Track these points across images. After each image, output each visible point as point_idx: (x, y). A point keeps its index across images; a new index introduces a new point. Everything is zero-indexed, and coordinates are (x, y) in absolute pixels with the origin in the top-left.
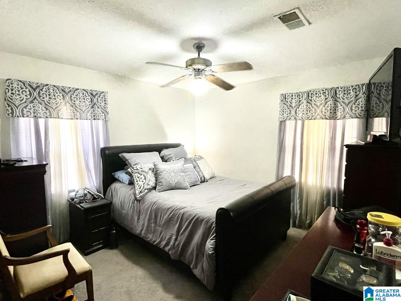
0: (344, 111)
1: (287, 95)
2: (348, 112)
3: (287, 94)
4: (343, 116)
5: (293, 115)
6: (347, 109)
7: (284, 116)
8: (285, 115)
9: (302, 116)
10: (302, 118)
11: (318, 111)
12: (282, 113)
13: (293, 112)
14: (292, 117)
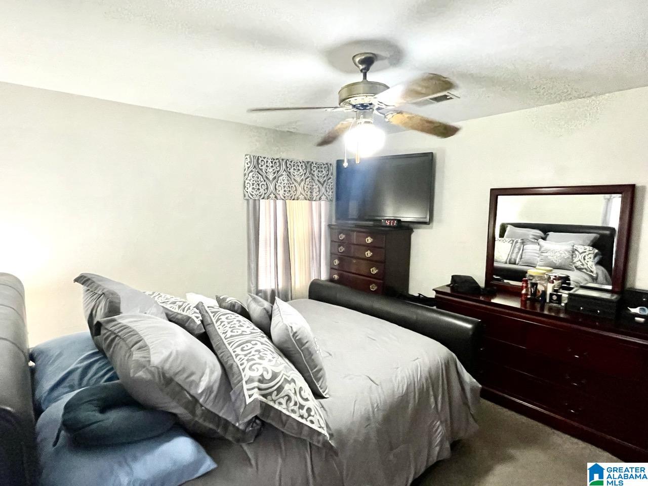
0: (319, 191)
1: (260, 159)
2: (323, 193)
3: (261, 157)
4: (318, 197)
5: (272, 192)
6: (323, 190)
7: (260, 193)
8: (262, 190)
9: (284, 194)
10: (285, 197)
11: (300, 189)
12: (258, 187)
13: (271, 187)
14: (270, 194)
